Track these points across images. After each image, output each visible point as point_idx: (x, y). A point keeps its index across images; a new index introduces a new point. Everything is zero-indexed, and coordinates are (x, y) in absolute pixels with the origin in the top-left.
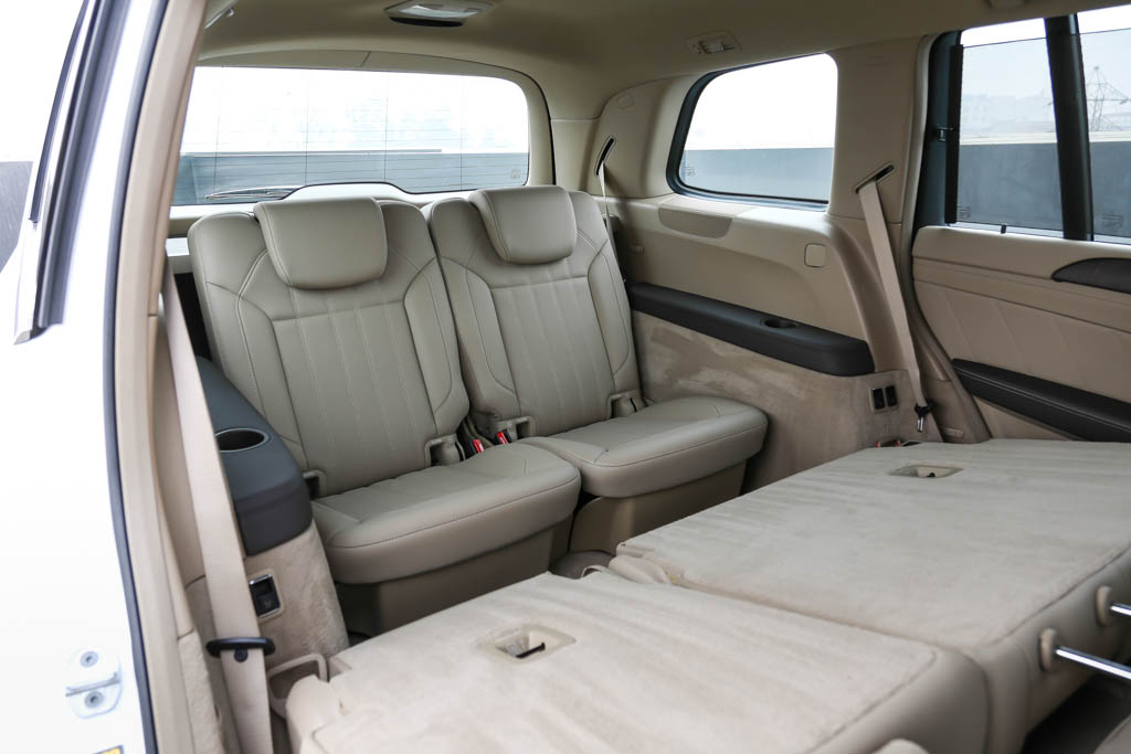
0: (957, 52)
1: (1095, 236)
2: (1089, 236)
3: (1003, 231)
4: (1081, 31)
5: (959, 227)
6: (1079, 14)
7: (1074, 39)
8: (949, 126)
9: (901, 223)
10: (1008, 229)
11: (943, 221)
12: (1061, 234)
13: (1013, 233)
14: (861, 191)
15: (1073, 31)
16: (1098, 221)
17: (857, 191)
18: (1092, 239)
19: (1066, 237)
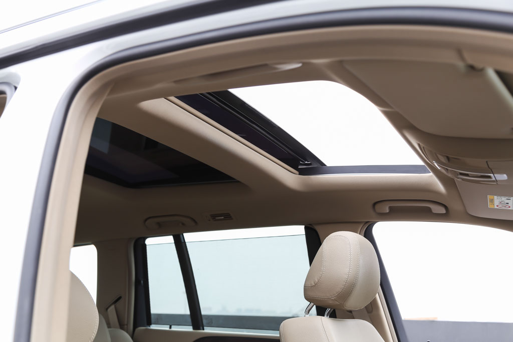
0: (144, 246)
1: (205, 328)
2: (201, 328)
3: (170, 328)
5: (153, 327)
6: (184, 234)
7: (184, 244)
8: (144, 278)
11: (146, 324)
12: (191, 327)
13: (175, 328)
15: (183, 241)
16: (205, 321)
17: (107, 309)
19: (194, 329)
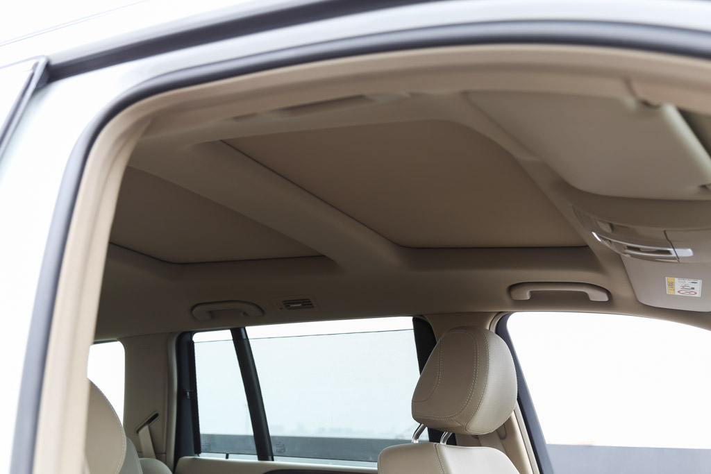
0: (191, 344)
1: (275, 457)
2: (270, 457)
3: (227, 457)
4: (249, 337)
5: (204, 456)
7: (246, 341)
8: (191, 389)
9: (165, 453)
10: (230, 455)
11: (193, 452)
12: (256, 456)
13: (234, 458)
14: (140, 432)
15: (244, 337)
16: (274, 449)
17: (138, 431)
18: (273, 460)
19: (259, 459)
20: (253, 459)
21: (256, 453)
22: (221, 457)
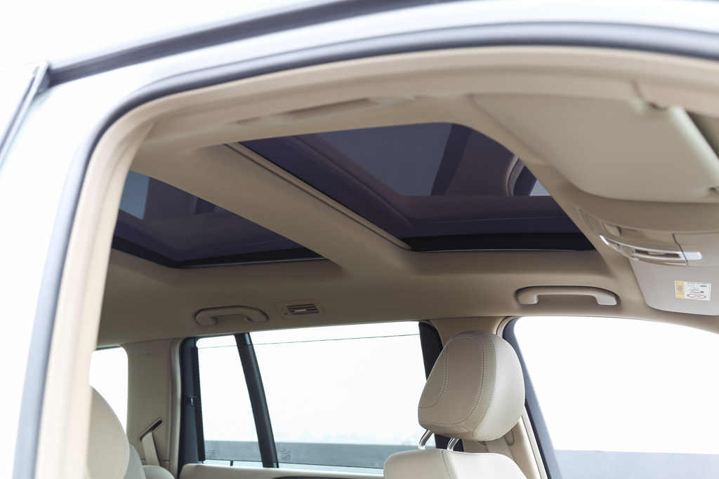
0: (195, 351)
1: (279, 464)
2: (275, 464)
3: (232, 464)
4: (253, 343)
5: (208, 463)
6: (251, 334)
7: (250, 347)
8: (195, 396)
9: (169, 461)
10: (234, 462)
12: (261, 464)
13: (238, 465)
14: (144, 439)
16: (279, 456)
17: (141, 439)
18: (278, 467)
19: (264, 466)
20: (258, 466)
21: (261, 460)
22: (226, 464)
